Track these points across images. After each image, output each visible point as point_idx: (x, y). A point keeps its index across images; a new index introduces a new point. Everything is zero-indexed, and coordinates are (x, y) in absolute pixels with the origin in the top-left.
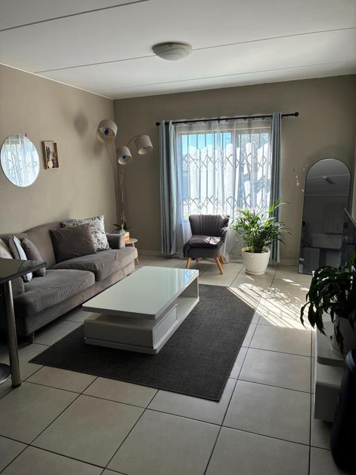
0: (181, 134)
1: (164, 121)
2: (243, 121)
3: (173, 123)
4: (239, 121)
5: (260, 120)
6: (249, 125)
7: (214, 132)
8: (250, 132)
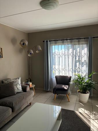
0: (52, 45)
1: (46, 41)
2: (76, 40)
3: (49, 41)
4: (75, 40)
5: (83, 39)
6: (79, 42)
7: (65, 44)
8: (79, 44)
